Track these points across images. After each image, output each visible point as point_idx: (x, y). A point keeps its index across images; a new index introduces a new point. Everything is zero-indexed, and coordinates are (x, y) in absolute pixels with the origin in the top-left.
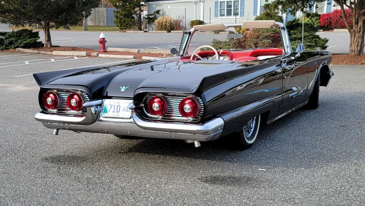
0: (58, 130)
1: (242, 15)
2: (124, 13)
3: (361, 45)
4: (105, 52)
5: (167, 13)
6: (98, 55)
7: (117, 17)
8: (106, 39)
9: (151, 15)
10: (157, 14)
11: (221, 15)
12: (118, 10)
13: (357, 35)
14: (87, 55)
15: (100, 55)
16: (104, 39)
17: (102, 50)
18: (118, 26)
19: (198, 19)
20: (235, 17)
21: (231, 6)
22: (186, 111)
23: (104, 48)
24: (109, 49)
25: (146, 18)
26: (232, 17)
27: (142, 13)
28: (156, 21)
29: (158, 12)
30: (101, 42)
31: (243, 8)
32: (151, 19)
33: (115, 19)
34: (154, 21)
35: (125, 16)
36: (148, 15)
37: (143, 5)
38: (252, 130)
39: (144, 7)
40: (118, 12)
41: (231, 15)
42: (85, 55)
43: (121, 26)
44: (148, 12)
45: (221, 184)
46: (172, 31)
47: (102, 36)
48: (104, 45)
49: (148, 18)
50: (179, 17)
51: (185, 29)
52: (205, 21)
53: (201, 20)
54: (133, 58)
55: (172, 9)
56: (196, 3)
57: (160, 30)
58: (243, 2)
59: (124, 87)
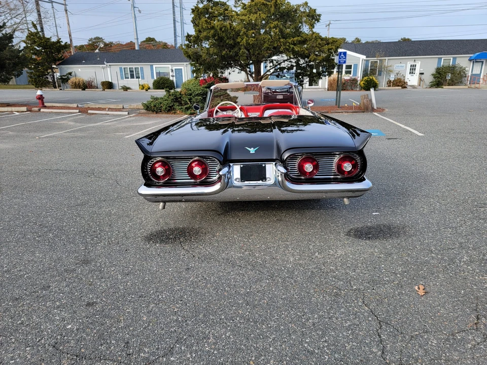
0: (165, 203)
1: (143, 78)
2: (38, 73)
4: (44, 107)
5: (78, 74)
6: (40, 110)
7: (31, 77)
8: (43, 96)
9: (64, 76)
10: (69, 76)
11: (126, 78)
12: (31, 71)
14: (28, 111)
15: (42, 110)
16: (42, 95)
17: (41, 106)
18: (33, 85)
19: (107, 80)
20: (137, 79)
21: (133, 71)
23: (43, 103)
24: (45, 104)
25: (59, 79)
26: (135, 79)
27: (55, 74)
28: (69, 81)
29: (70, 74)
30: (39, 99)
31: (143, 73)
32: (65, 79)
33: (29, 79)
34: (67, 81)
35: (39, 76)
36: (61, 76)
37: (54, 68)
39: (56, 70)
40: (31, 73)
41: (134, 78)
42: (26, 110)
43: (36, 85)
44: (61, 73)
46: (86, 89)
47: (39, 92)
48: (42, 100)
49: (61, 79)
50: (90, 78)
51: (97, 88)
52: (113, 82)
53: (110, 81)
54: (79, 112)
55: (83, 72)
56: (103, 68)
57: (74, 88)
58: (142, 69)
59: (252, 148)
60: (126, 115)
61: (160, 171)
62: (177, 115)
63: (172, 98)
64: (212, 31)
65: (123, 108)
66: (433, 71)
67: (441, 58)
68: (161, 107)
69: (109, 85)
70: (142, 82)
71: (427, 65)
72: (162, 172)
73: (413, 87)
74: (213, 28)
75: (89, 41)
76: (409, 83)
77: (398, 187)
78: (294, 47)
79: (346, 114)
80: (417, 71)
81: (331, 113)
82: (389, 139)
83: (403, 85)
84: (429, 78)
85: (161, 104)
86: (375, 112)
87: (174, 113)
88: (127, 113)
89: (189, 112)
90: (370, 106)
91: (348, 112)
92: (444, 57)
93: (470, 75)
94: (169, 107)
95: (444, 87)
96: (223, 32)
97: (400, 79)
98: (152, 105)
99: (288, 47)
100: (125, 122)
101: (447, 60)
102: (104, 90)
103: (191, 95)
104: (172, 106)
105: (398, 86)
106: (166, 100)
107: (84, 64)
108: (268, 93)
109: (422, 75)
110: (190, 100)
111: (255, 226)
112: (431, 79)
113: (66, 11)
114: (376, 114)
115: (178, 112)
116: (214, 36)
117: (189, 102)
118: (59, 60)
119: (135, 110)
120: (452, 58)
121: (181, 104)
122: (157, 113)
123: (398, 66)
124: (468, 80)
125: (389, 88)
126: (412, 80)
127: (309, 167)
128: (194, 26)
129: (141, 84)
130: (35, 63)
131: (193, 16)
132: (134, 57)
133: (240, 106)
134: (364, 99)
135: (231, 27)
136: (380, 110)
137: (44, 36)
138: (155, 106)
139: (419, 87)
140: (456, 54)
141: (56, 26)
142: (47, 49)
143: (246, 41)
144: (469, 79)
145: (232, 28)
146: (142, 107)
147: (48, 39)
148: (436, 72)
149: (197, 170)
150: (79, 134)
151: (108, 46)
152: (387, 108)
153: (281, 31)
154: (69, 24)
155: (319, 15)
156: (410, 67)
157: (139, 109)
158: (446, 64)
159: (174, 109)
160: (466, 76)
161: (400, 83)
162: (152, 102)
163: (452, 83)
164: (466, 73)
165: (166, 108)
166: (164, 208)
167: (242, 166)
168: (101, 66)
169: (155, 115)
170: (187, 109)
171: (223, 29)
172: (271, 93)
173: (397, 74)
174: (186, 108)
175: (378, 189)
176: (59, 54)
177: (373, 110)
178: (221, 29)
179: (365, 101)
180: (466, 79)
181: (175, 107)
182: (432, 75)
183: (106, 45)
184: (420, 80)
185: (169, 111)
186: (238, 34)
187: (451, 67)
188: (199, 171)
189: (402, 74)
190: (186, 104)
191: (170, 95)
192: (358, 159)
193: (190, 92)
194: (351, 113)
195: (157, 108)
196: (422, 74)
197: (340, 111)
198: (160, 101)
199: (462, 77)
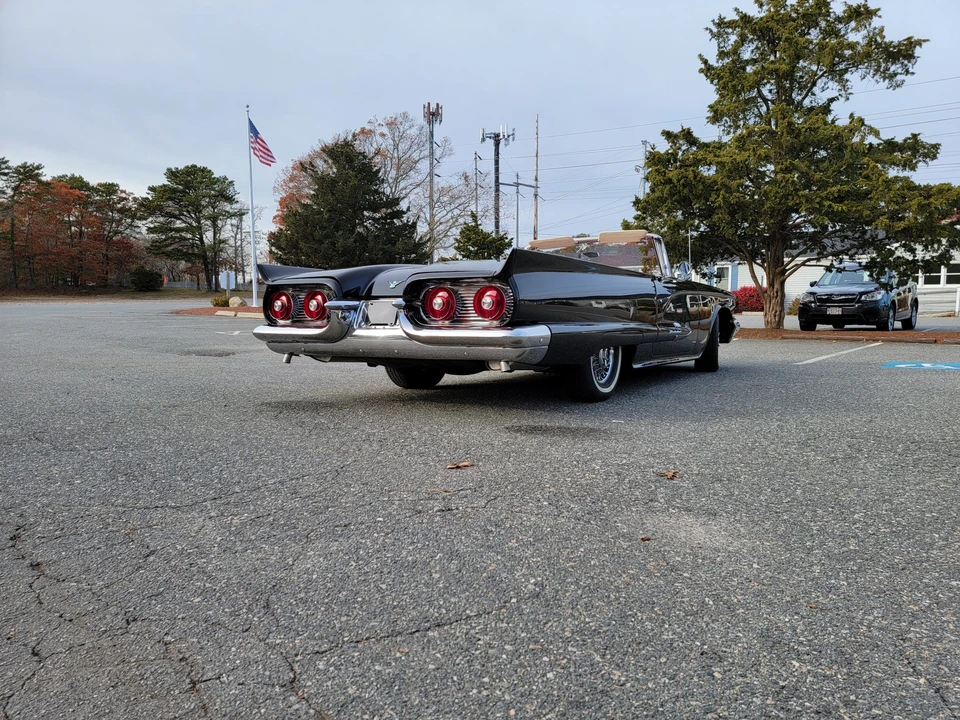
0: (291, 354)
3: (780, 314)
13: (773, 301)
22: (485, 307)
38: (608, 373)
45: (542, 435)
59: (395, 282)
74: (670, 181)
108: (810, 303)
113: (536, 195)
116: (671, 195)
135: (695, 177)
154: (536, 216)
166: (288, 361)
172: (815, 302)
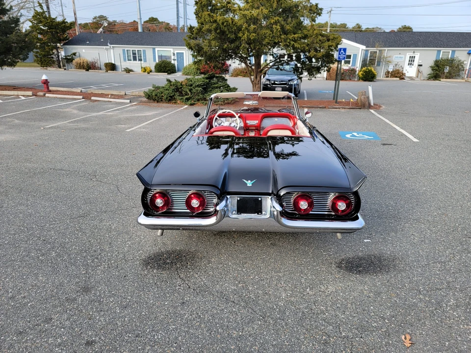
1: (145, 61)
2: (43, 53)
4: (50, 91)
5: (82, 55)
6: (45, 95)
7: (36, 56)
9: (68, 56)
10: (74, 56)
11: (128, 60)
12: (38, 50)
14: (33, 95)
15: (47, 95)
16: (47, 80)
17: (46, 90)
18: (38, 64)
19: (109, 62)
20: (140, 62)
21: (135, 54)
22: (341, 209)
23: (48, 88)
24: (51, 88)
25: (64, 59)
26: (138, 62)
27: (60, 54)
28: (74, 61)
29: (74, 54)
30: (44, 83)
31: (145, 56)
32: (69, 59)
33: (35, 58)
34: (72, 61)
35: (44, 56)
36: (66, 56)
37: (59, 48)
39: (61, 49)
40: (37, 52)
41: (136, 60)
42: (31, 95)
43: (41, 64)
44: (65, 53)
46: (90, 70)
47: (44, 77)
48: (47, 85)
49: (66, 59)
50: (94, 59)
51: (100, 69)
52: (116, 64)
53: (113, 63)
54: (83, 99)
55: (86, 53)
56: (107, 49)
57: (79, 69)
58: (144, 51)
59: (249, 181)
60: (128, 103)
61: (159, 202)
62: (178, 105)
63: (173, 88)
64: (215, 25)
65: (125, 95)
66: (432, 63)
67: (440, 51)
68: (162, 96)
69: (112, 67)
70: (144, 65)
71: (426, 57)
72: (161, 203)
73: (411, 78)
75: (94, 19)
76: (407, 75)
77: (390, 208)
78: (295, 44)
79: (343, 110)
80: (416, 63)
81: (328, 108)
82: (384, 144)
83: (401, 76)
84: (427, 71)
85: (162, 93)
86: (372, 109)
87: (175, 103)
88: (129, 101)
89: (189, 102)
90: (367, 103)
91: (345, 108)
92: (443, 50)
93: (468, 68)
94: (170, 96)
95: (442, 80)
96: (225, 26)
97: (398, 70)
98: (154, 94)
99: (288, 44)
100: (127, 112)
101: (446, 53)
102: (107, 71)
103: (191, 85)
104: (173, 96)
105: (396, 77)
106: (167, 90)
107: (88, 44)
108: (267, 84)
109: (421, 67)
110: (190, 90)
111: (249, 251)
112: (429, 71)
114: (372, 111)
115: (179, 102)
117: (190, 93)
118: (63, 40)
119: (137, 98)
120: (451, 51)
121: (181, 94)
122: (158, 102)
123: (397, 57)
124: (465, 73)
125: (387, 79)
126: (410, 71)
127: (304, 205)
128: (196, 17)
129: (143, 67)
130: (41, 43)
131: (196, 7)
132: (137, 39)
133: (239, 115)
134: (362, 95)
135: (232, 22)
136: (377, 107)
137: (50, 16)
138: (156, 95)
139: (417, 79)
140: (455, 47)
141: (62, 6)
142: (53, 29)
143: (247, 36)
144: (467, 73)
145: (234, 23)
146: (144, 95)
147: (54, 19)
148: (435, 64)
149: (195, 203)
150: (83, 125)
151: (112, 24)
152: (383, 104)
153: (282, 27)
155: (321, 9)
156: (408, 59)
157: (140, 96)
158: (445, 57)
159: (174, 98)
160: (463, 70)
161: (398, 74)
162: (154, 91)
163: (450, 76)
164: (464, 66)
165: (167, 98)
167: (239, 199)
168: (105, 47)
169: (155, 104)
170: (188, 99)
171: (225, 24)
172: (270, 85)
173: (396, 65)
174: (186, 99)
175: (371, 210)
176: (64, 34)
177: (370, 107)
178: (223, 23)
179: (362, 97)
180: (464, 72)
181: (176, 97)
182: (431, 67)
183: (110, 24)
184: (419, 71)
185: (170, 100)
186: (239, 29)
187: (450, 60)
188: (197, 204)
189: (400, 65)
190: (186, 95)
191: (171, 85)
192: (352, 198)
193: (191, 82)
194: (348, 110)
195: (158, 97)
196: (421, 65)
197: (337, 107)
198: (161, 90)
199: (459, 70)
